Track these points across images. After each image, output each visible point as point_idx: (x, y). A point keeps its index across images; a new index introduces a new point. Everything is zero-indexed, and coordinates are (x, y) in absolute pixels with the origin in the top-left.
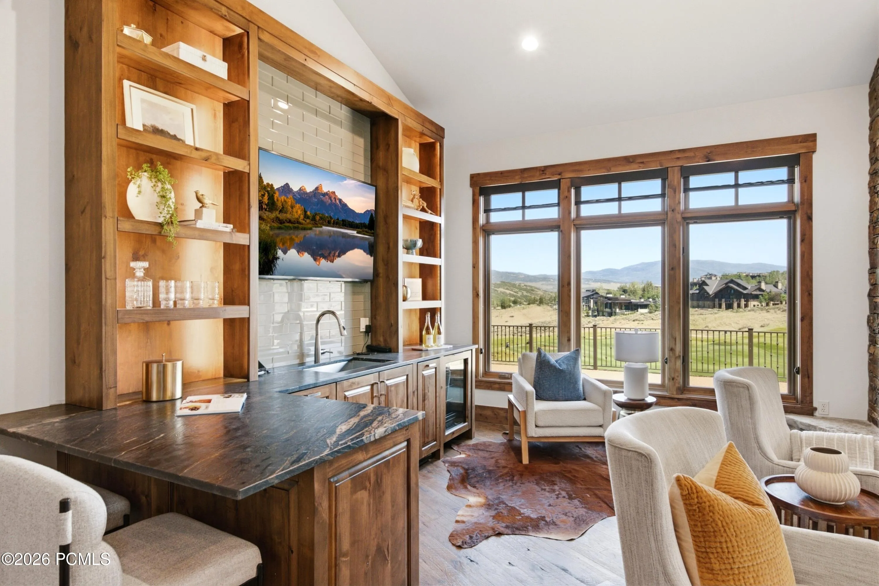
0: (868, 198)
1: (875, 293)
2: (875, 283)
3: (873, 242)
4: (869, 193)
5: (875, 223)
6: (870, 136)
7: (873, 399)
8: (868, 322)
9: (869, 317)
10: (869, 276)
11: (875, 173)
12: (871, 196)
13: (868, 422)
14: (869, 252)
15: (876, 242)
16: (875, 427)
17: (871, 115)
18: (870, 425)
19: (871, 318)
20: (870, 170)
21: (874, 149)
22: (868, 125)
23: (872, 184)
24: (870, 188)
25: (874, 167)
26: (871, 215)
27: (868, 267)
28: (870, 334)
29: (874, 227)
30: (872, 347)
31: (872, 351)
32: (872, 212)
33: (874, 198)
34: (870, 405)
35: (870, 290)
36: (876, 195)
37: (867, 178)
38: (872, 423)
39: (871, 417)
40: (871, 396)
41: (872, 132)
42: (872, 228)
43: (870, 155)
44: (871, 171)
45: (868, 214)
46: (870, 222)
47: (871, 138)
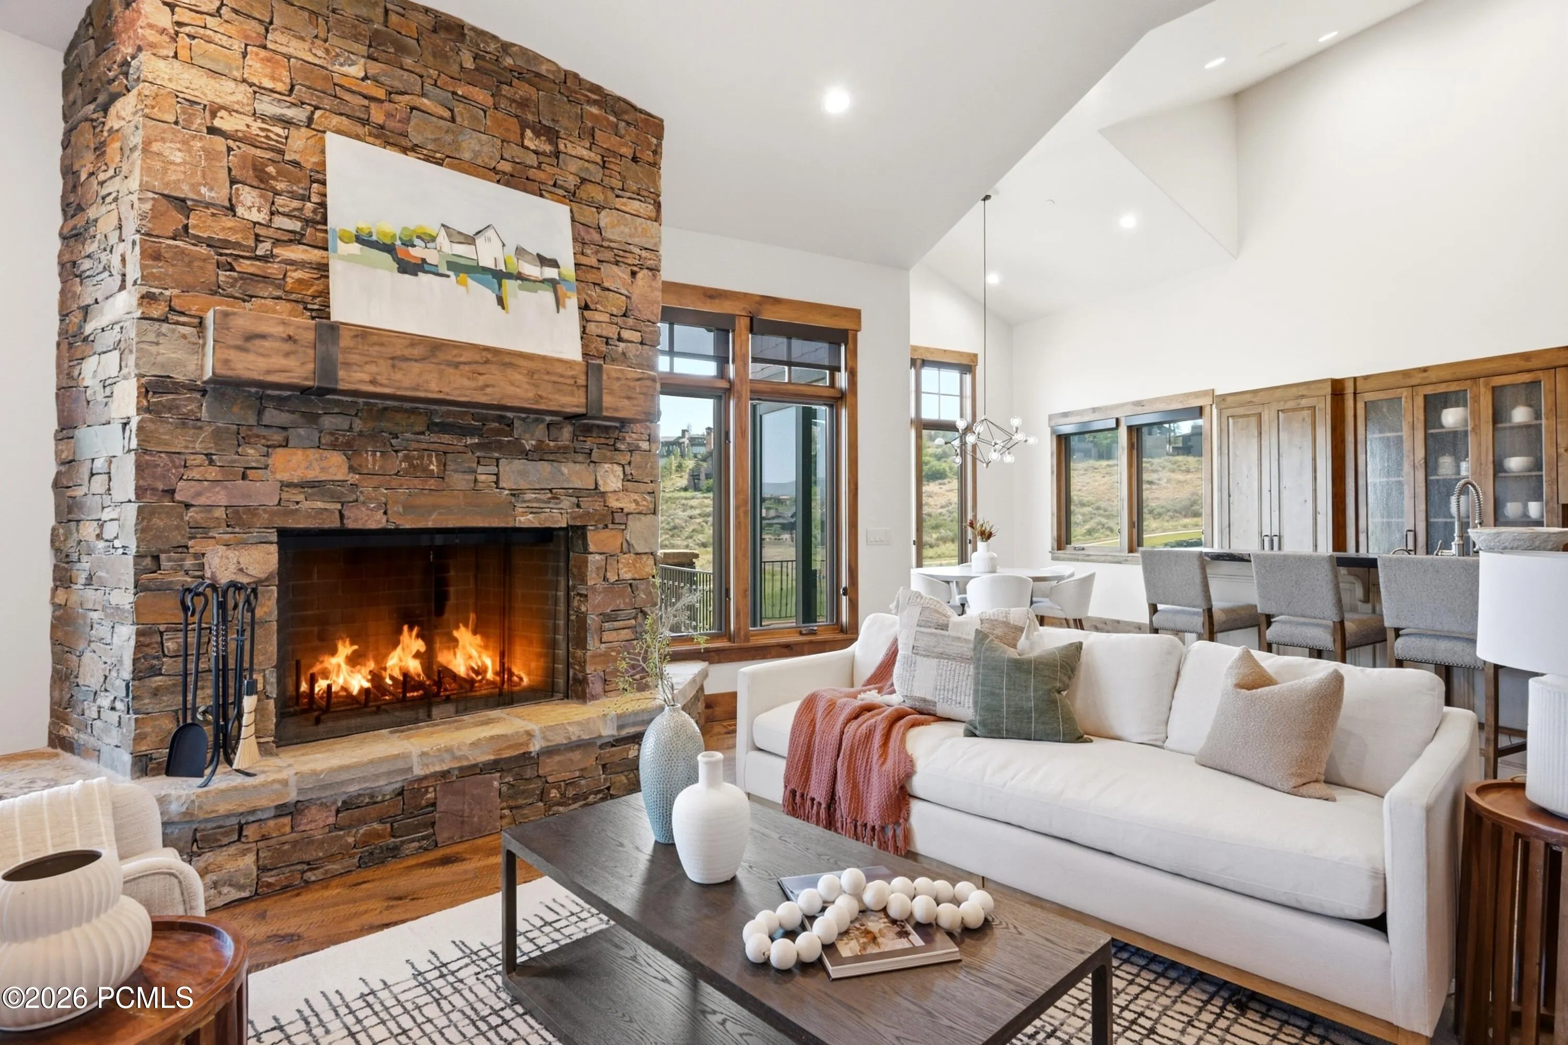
0: (58, 286)
1: (71, 479)
2: (70, 458)
3: (69, 376)
4: (60, 275)
5: (74, 336)
6: (63, 159)
7: (62, 699)
8: (53, 542)
9: (54, 529)
10: (56, 445)
11: (76, 235)
12: (64, 282)
13: (50, 750)
14: (57, 395)
15: (76, 373)
16: (68, 755)
17: (65, 118)
18: (57, 755)
19: (61, 531)
20: (62, 228)
21: (75, 187)
22: (60, 136)
23: (66, 258)
24: (62, 265)
25: (71, 223)
26: (62, 321)
27: (53, 425)
28: (55, 566)
29: (70, 344)
30: (60, 591)
31: (61, 597)
32: (67, 315)
33: (72, 285)
34: (54, 714)
35: (59, 474)
36: (78, 280)
37: (56, 244)
38: (59, 751)
39: (58, 737)
40: (56, 694)
41: (69, 151)
42: (65, 346)
43: (64, 197)
44: (65, 231)
45: (57, 318)
46: (60, 334)
47: (68, 162)
